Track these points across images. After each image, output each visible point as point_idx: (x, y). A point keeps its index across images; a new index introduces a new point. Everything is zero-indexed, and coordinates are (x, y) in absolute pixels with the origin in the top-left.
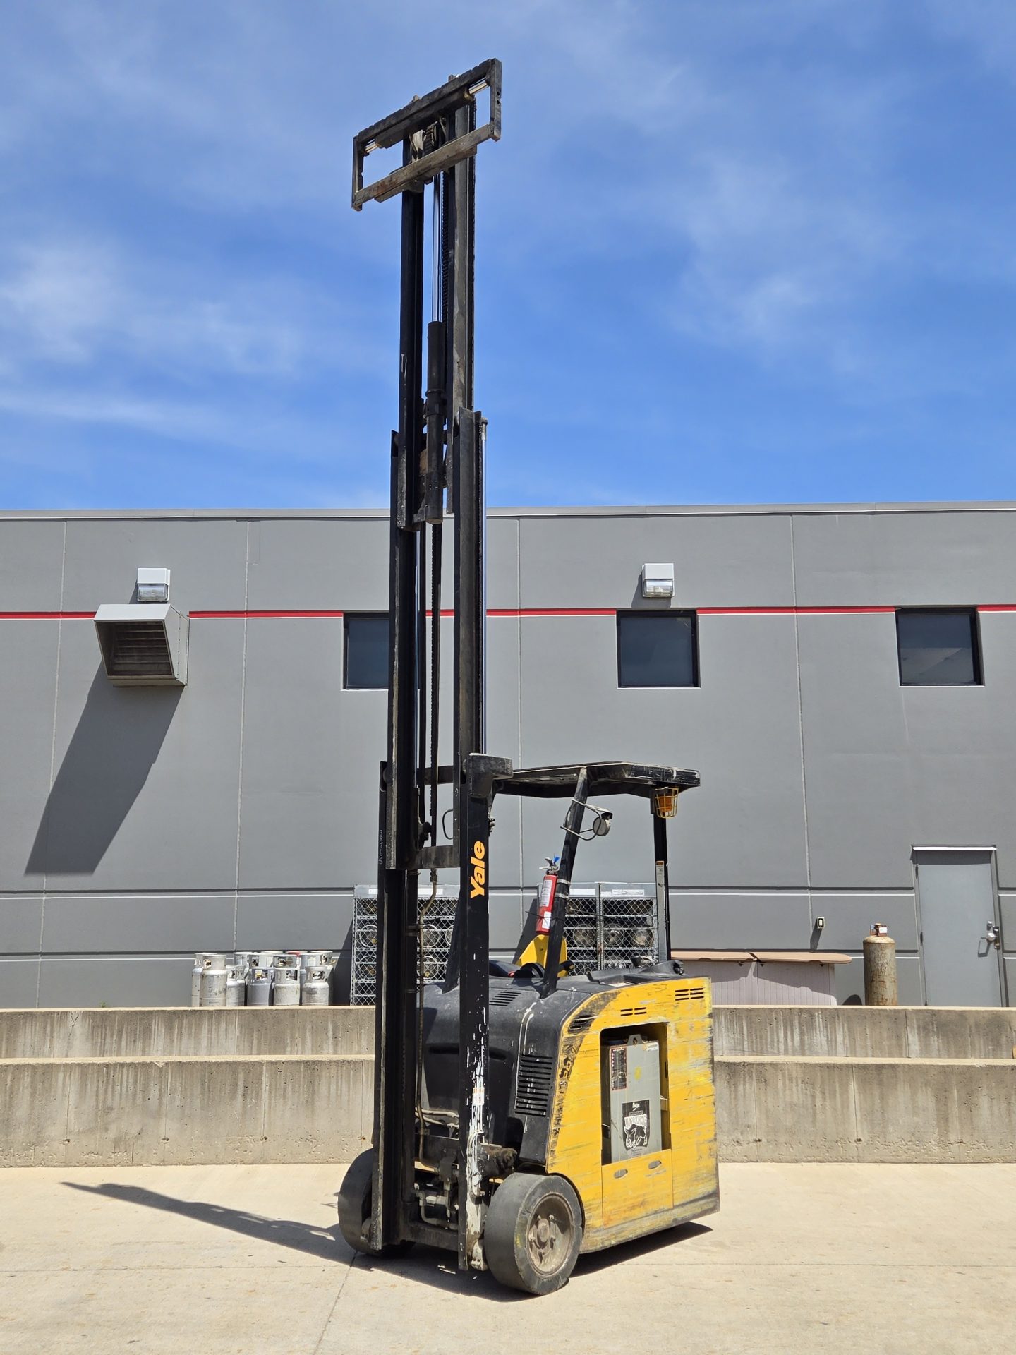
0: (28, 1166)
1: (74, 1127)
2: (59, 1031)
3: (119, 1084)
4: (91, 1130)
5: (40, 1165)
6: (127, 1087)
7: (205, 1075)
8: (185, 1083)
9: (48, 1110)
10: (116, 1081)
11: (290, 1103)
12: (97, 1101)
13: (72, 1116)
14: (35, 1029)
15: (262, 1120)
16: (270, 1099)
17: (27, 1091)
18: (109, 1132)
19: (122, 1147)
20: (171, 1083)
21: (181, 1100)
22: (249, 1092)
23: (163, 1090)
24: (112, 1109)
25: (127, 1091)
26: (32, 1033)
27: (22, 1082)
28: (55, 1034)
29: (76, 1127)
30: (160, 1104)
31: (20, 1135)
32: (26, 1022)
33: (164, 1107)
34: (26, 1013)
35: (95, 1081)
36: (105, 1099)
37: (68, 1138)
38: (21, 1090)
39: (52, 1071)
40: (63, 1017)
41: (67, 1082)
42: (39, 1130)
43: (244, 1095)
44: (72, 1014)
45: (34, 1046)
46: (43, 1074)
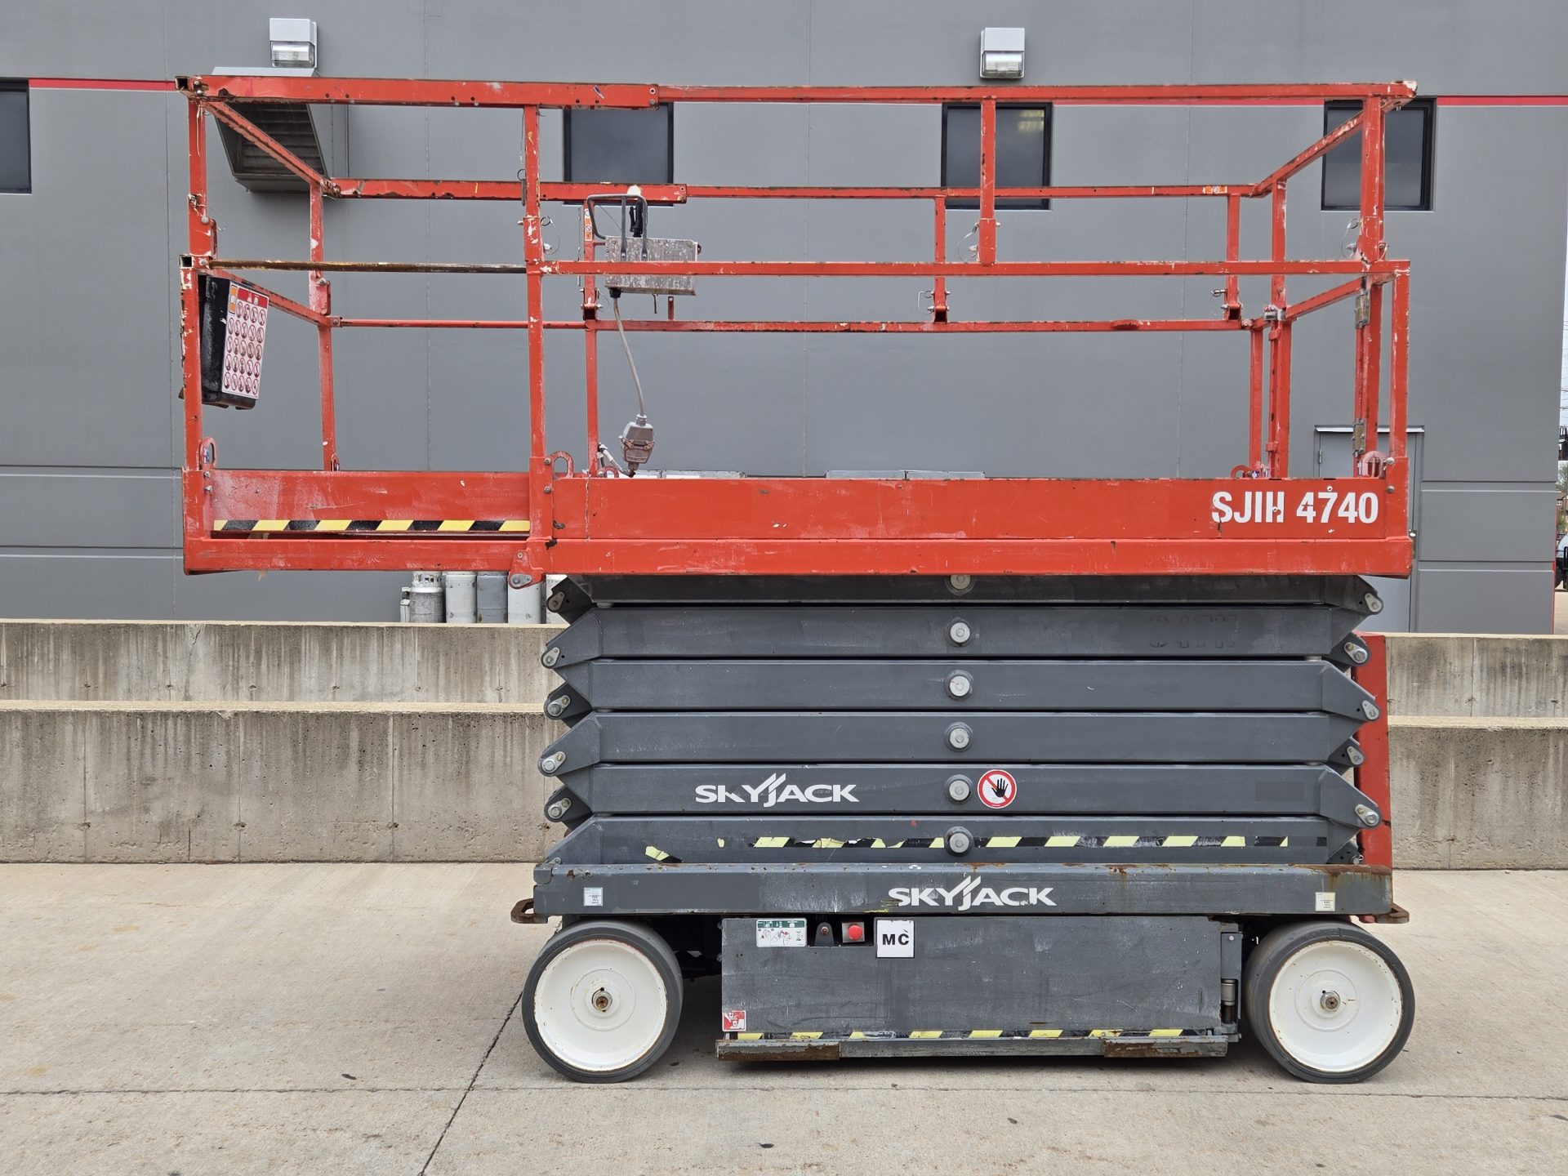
0: (27, 863)
1: (95, 805)
2: (175, 650)
3: (162, 743)
4: (121, 811)
5: (46, 861)
6: (175, 749)
7: (298, 733)
8: (267, 742)
9: (54, 780)
10: (158, 738)
11: (432, 774)
12: (129, 770)
13: (91, 791)
15: (390, 798)
16: (401, 770)
17: (17, 753)
18: (151, 813)
19: (173, 836)
20: (245, 742)
21: (261, 767)
22: (368, 758)
23: (232, 754)
24: (154, 780)
25: (176, 754)
26: (137, 651)
27: (7, 737)
28: (170, 654)
29: (98, 805)
30: (230, 774)
31: (11, 816)
33: (235, 779)
35: (124, 737)
36: (141, 763)
38: (8, 750)
39: (55, 723)
40: (179, 632)
41: (80, 738)
42: (40, 809)
43: (361, 763)
44: (191, 628)
45: (142, 672)
46: (41, 726)
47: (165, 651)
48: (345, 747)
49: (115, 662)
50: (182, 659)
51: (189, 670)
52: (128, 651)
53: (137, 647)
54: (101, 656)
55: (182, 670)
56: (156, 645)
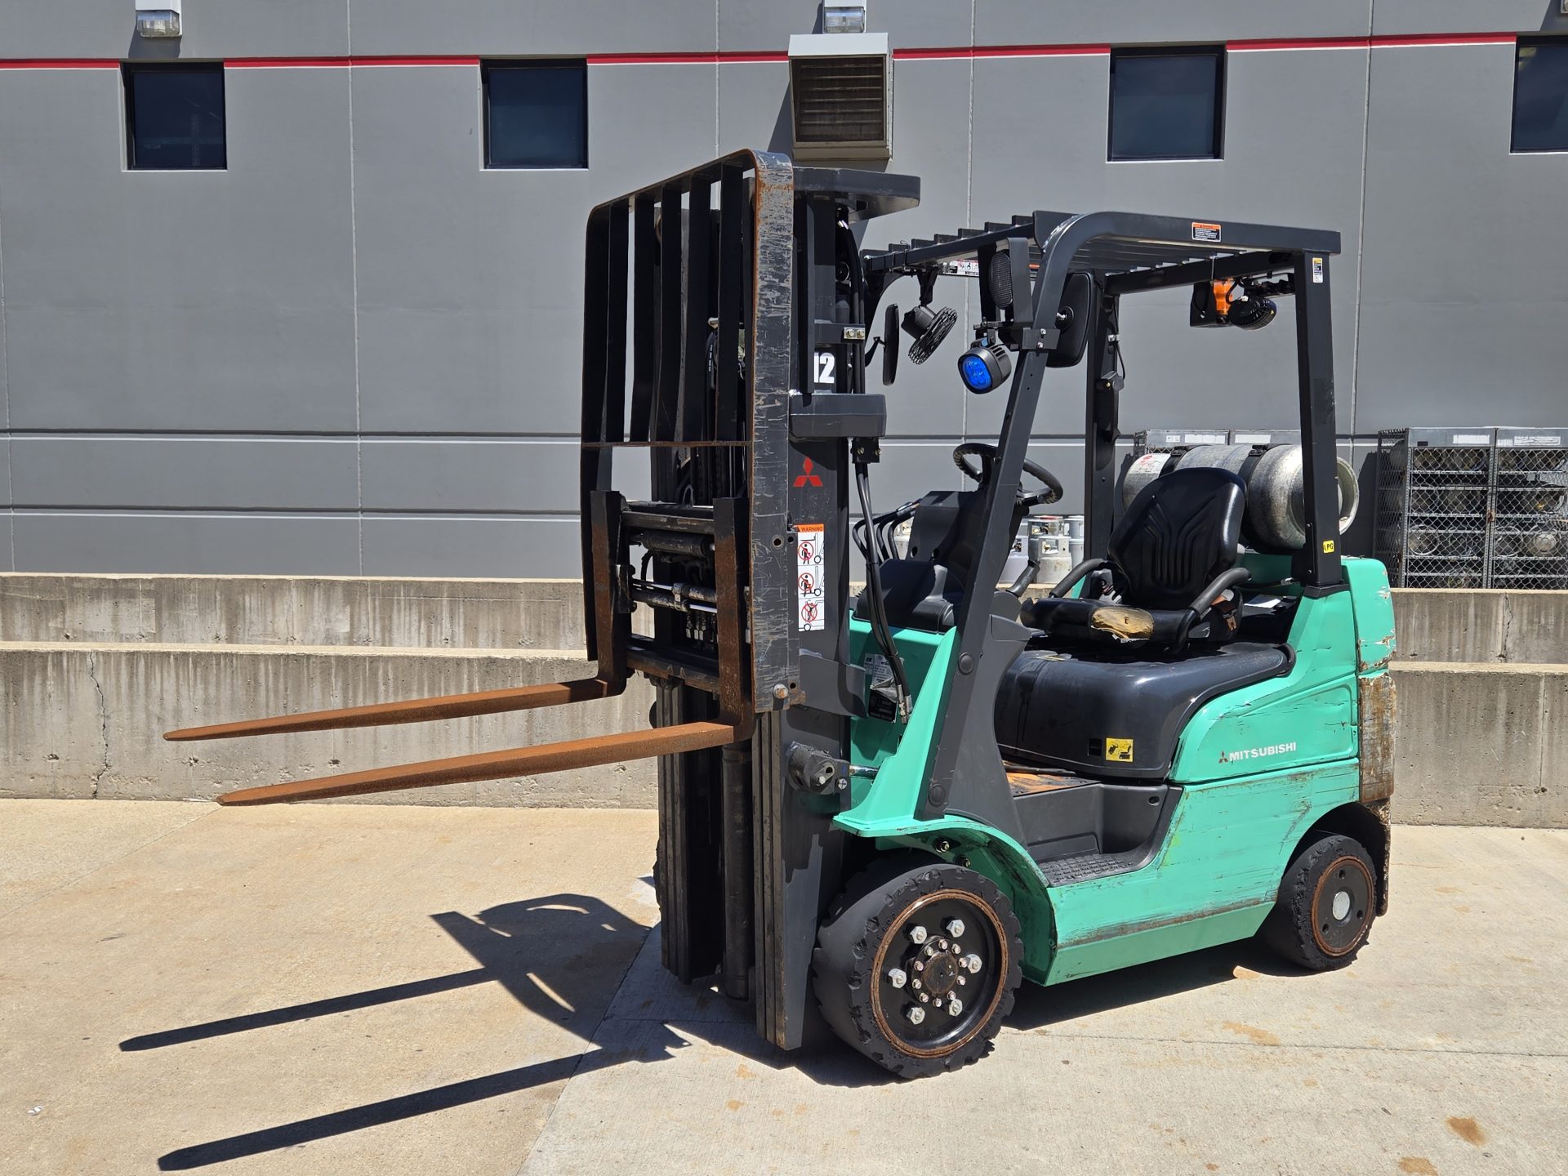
43: (1507, 725)
48: (1492, 710)
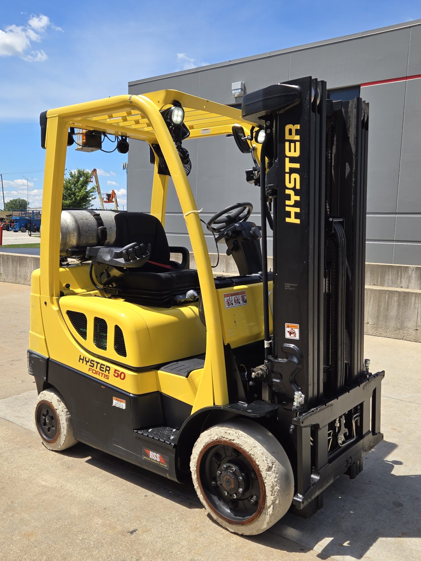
0: (397, 339)
1: (420, 324)
2: (405, 275)
5: (402, 339)
9: (407, 314)
14: (393, 274)
17: (396, 304)
26: (392, 274)
27: (393, 299)
28: (403, 276)
31: (392, 324)
32: (389, 270)
34: (389, 265)
37: (417, 329)
38: (393, 303)
39: (409, 296)
40: (407, 269)
41: (417, 301)
42: (402, 323)
44: (411, 268)
45: (393, 282)
46: (404, 296)
47: (401, 275)
49: (384, 277)
50: (407, 278)
51: (409, 282)
52: (389, 274)
53: (392, 273)
54: (380, 275)
55: (406, 282)
56: (398, 273)
